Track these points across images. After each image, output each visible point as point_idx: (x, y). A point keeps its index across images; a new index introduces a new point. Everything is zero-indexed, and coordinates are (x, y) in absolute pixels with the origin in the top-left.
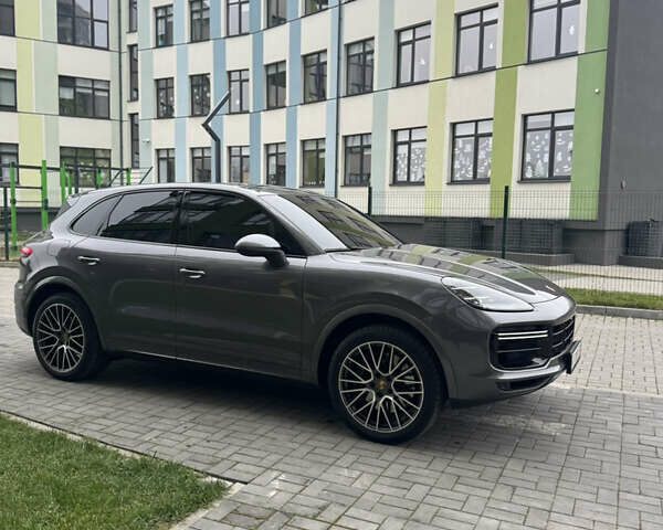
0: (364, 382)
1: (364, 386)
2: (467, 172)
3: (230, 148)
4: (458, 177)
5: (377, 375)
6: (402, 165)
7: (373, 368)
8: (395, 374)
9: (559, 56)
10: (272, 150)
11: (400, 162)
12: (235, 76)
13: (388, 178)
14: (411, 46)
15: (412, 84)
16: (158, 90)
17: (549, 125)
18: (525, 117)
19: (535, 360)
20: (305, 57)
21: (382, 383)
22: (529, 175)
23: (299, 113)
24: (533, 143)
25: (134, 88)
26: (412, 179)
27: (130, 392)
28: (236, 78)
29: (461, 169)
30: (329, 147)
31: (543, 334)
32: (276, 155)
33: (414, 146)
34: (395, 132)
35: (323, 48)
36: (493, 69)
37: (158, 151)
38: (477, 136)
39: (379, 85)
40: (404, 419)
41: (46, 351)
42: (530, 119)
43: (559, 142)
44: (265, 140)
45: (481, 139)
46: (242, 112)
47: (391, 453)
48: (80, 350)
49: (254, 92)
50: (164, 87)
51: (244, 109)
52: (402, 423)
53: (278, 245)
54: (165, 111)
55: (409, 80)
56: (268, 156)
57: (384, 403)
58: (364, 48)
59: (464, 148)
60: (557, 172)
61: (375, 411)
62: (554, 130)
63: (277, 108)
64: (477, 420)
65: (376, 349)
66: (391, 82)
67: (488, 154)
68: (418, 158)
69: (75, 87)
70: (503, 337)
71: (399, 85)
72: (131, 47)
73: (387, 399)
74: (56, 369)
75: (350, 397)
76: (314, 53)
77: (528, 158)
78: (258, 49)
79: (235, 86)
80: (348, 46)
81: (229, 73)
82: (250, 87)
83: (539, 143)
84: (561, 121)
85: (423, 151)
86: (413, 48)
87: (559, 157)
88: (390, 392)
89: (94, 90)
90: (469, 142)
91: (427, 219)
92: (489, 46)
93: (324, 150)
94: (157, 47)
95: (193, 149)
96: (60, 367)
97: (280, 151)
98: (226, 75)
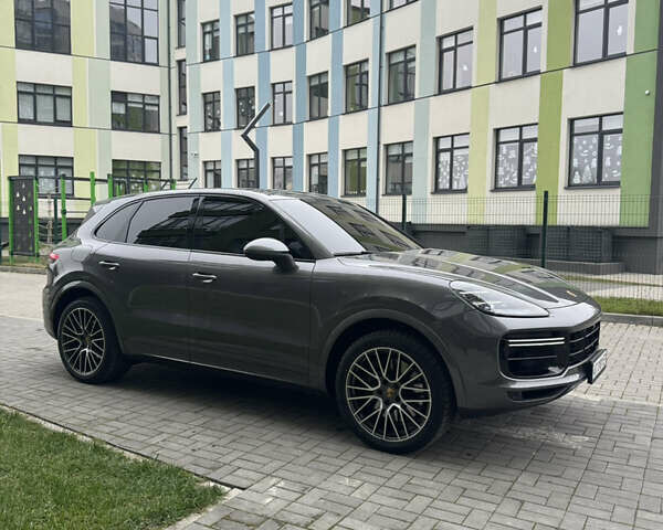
0: (371, 389)
1: (371, 393)
2: (511, 178)
3: (273, 159)
4: (501, 183)
5: (384, 382)
6: (444, 172)
7: (380, 375)
8: (402, 381)
9: (606, 58)
10: (315, 161)
11: (442, 170)
12: (279, 88)
13: (430, 187)
14: (452, 52)
15: (454, 90)
16: (206, 104)
17: (597, 129)
18: (571, 121)
19: (550, 368)
20: (347, 67)
21: (389, 390)
22: (576, 180)
23: (341, 122)
24: (580, 148)
25: (183, 102)
26: (455, 187)
27: (148, 395)
28: (279, 90)
29: (504, 176)
30: (371, 156)
31: (559, 341)
32: (319, 165)
33: (456, 152)
34: (437, 140)
35: (364, 58)
36: (538, 73)
37: (205, 163)
38: (522, 142)
39: (420, 94)
40: (412, 428)
41: (69, 354)
42: (577, 124)
43: (607, 146)
44: (307, 150)
45: (526, 145)
46: (285, 123)
47: (397, 463)
48: (100, 353)
49: (297, 103)
50: (211, 100)
51: (287, 120)
52: (409, 433)
53: (287, 250)
54: (212, 124)
55: (451, 87)
56: (311, 166)
57: (391, 411)
58: (406, 56)
59: (508, 154)
60: (606, 177)
61: (382, 418)
62: (601, 134)
63: (319, 118)
64: (495, 431)
65: (383, 355)
66: (433, 88)
67: (533, 160)
68: (461, 165)
69: (126, 102)
70: (514, 343)
71: (441, 92)
72: (180, 63)
73: (394, 408)
74: (79, 372)
75: (357, 404)
76: (357, 63)
77: (575, 163)
78: (301, 61)
79: (279, 98)
80: (390, 55)
81: (274, 85)
82: (293, 99)
83: (585, 147)
84: (608, 124)
85: (466, 158)
86: (455, 53)
87: (607, 162)
88: (398, 401)
89: (145, 104)
90: (512, 148)
91: (469, 227)
92: (533, 50)
93: (365, 160)
94: (205, 61)
95: (238, 161)
96: (83, 370)
97: (322, 161)
98: (271, 88)
